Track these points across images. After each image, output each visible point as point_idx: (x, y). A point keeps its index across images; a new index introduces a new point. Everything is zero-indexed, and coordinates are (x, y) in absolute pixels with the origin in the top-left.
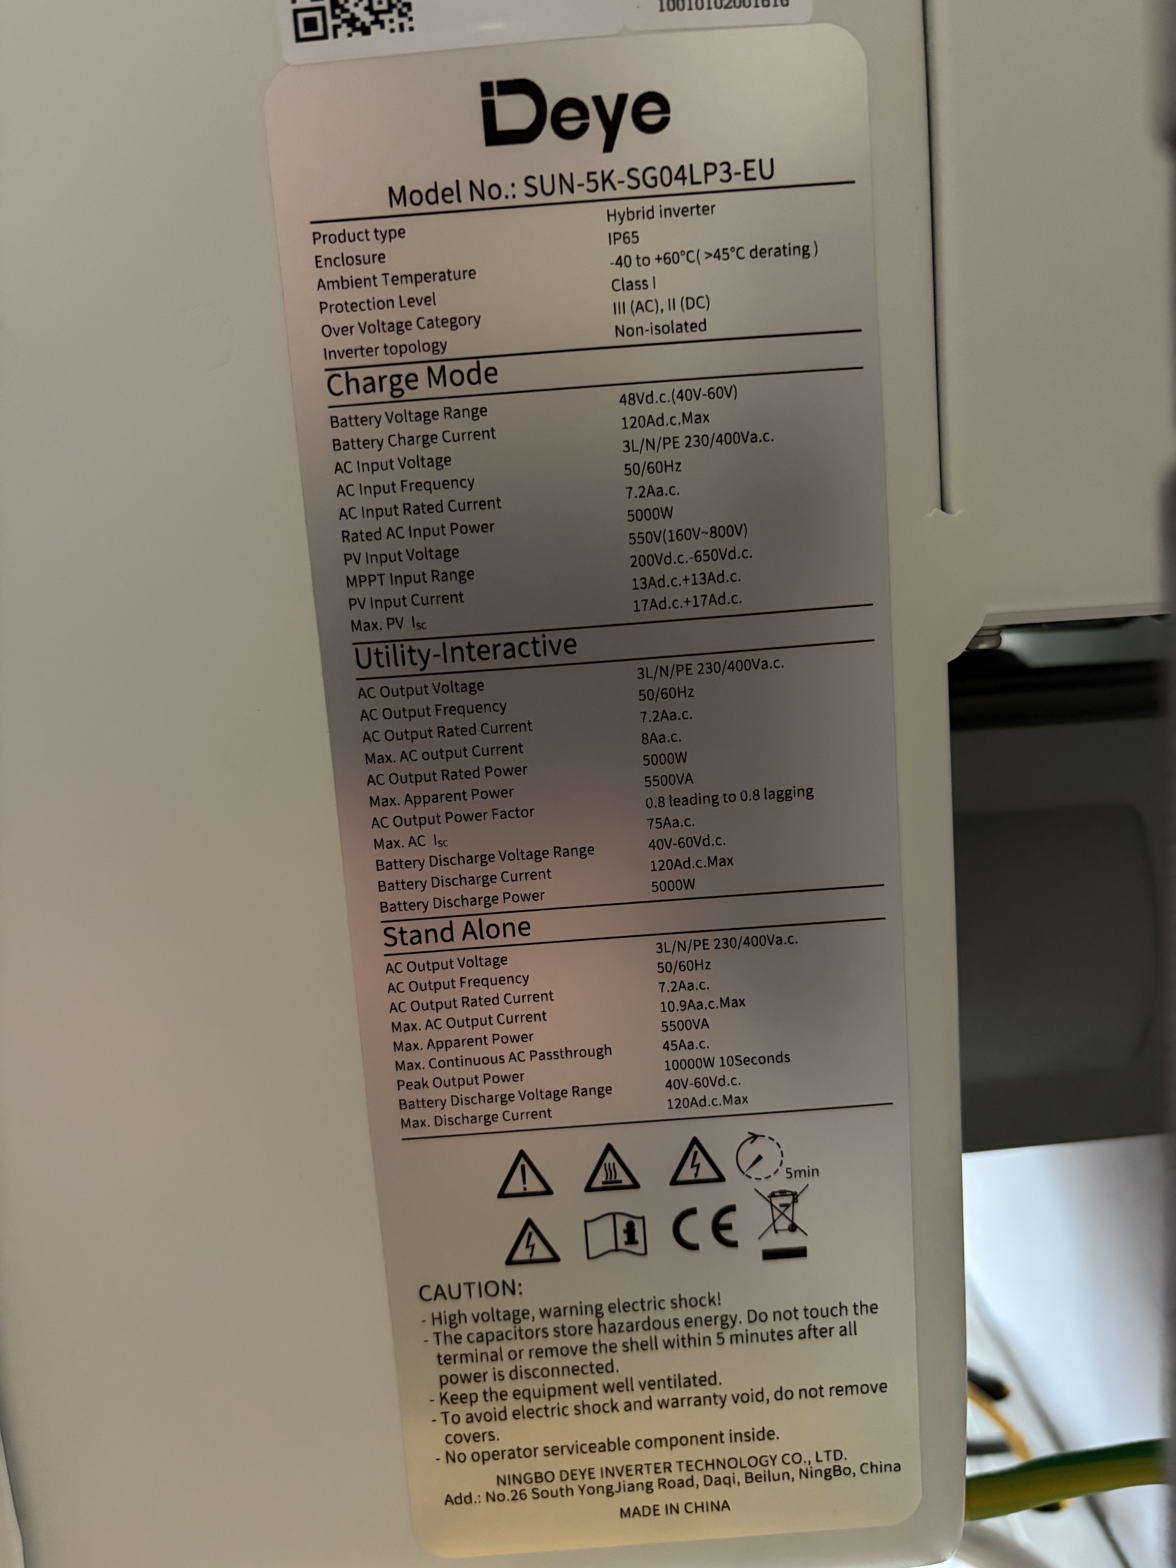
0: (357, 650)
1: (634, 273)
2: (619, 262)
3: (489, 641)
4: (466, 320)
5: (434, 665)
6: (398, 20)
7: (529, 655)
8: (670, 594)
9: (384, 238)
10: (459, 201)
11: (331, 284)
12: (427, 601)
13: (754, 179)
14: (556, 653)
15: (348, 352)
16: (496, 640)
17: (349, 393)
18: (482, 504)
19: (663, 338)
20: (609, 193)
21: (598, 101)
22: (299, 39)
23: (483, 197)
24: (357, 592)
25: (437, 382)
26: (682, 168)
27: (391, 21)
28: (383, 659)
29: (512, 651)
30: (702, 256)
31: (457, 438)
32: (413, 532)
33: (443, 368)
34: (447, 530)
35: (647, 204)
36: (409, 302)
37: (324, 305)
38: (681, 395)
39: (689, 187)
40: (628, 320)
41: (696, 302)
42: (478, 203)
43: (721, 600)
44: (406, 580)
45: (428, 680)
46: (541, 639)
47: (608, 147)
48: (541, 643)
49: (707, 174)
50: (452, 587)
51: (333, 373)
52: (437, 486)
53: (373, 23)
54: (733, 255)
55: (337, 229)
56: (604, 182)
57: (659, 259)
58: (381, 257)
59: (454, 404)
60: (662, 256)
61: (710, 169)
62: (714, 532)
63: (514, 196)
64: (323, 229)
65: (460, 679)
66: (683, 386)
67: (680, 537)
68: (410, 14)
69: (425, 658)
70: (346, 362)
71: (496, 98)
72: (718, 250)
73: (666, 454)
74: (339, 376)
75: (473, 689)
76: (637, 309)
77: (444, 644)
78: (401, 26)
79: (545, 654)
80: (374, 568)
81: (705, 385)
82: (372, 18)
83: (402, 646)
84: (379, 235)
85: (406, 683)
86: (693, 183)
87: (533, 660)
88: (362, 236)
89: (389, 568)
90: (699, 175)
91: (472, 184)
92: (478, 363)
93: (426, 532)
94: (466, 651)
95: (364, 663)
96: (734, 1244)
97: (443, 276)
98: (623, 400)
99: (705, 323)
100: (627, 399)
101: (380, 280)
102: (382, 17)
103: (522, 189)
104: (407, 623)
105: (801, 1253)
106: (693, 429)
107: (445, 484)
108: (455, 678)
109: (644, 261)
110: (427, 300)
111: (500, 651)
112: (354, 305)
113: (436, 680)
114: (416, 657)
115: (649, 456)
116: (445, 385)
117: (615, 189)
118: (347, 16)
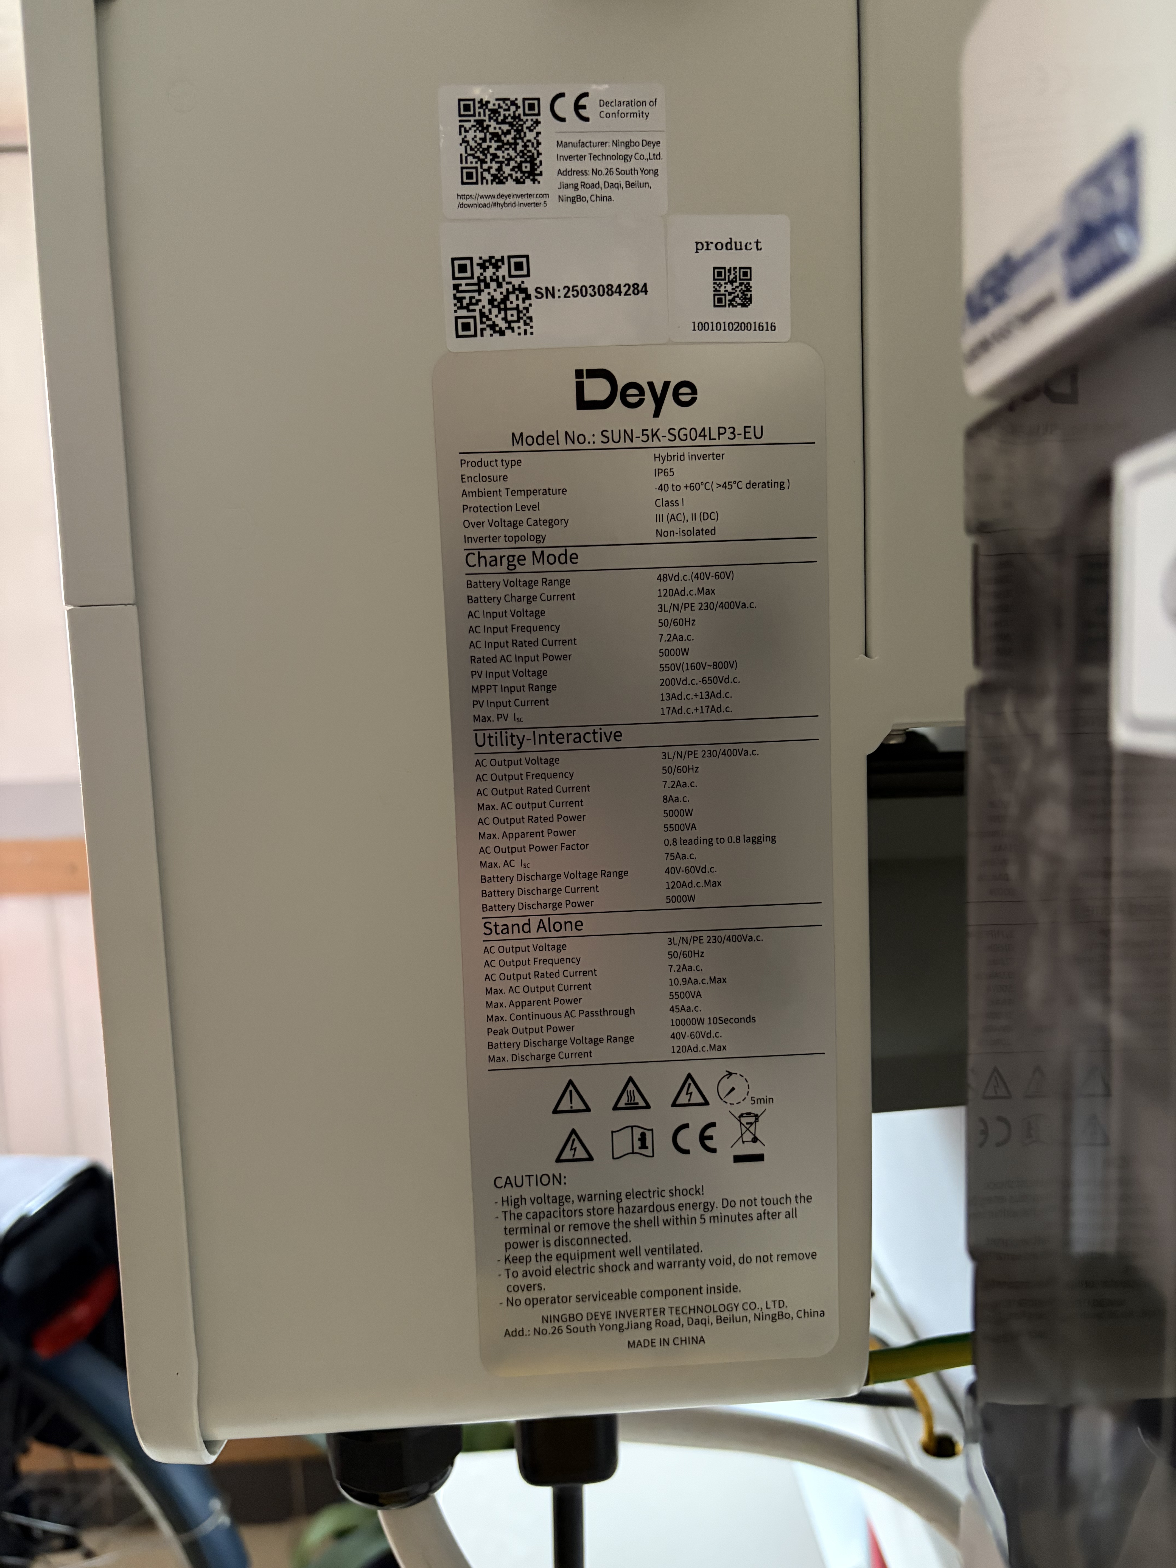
0: (476, 734)
1: (670, 496)
2: (661, 488)
3: (564, 731)
4: (558, 522)
5: (527, 745)
6: (523, 327)
7: (590, 741)
8: (684, 704)
9: (507, 465)
10: (558, 444)
11: (471, 494)
12: (524, 704)
13: (750, 438)
14: (608, 741)
15: (480, 539)
16: (569, 730)
17: (479, 566)
18: (564, 642)
19: (687, 538)
20: (656, 443)
21: (651, 385)
22: (458, 336)
23: (573, 443)
24: (477, 696)
25: (538, 562)
26: (704, 429)
27: (519, 328)
28: (493, 741)
29: (579, 738)
30: (715, 486)
31: (550, 599)
32: (518, 658)
33: (542, 552)
34: (540, 658)
35: (680, 451)
36: (522, 508)
37: (465, 507)
38: (697, 576)
39: (707, 442)
40: (664, 526)
41: (709, 516)
42: (570, 446)
43: (719, 710)
44: (511, 690)
45: (522, 756)
46: (599, 731)
47: (657, 414)
48: (599, 734)
49: (719, 434)
50: (542, 695)
51: (470, 552)
52: (535, 629)
53: (506, 328)
54: (735, 486)
55: (477, 458)
56: (653, 436)
57: (686, 487)
58: (505, 478)
59: (549, 576)
60: (688, 485)
61: (722, 431)
62: (715, 665)
63: (594, 443)
64: (468, 458)
65: (543, 756)
66: (699, 570)
67: (693, 668)
68: (531, 324)
69: (521, 741)
70: (479, 545)
71: (585, 380)
72: (725, 483)
73: (686, 614)
74: (474, 554)
75: (552, 762)
76: (671, 519)
77: (534, 732)
78: (525, 331)
79: (601, 741)
80: (491, 681)
81: (713, 570)
82: (507, 325)
83: (506, 733)
84: (504, 463)
85: (507, 757)
86: (710, 439)
87: (593, 745)
88: (493, 464)
89: (500, 682)
90: (714, 434)
91: (567, 433)
92: (566, 550)
93: (526, 659)
94: (548, 738)
95: (480, 742)
96: (714, 1151)
97: (545, 492)
98: (659, 578)
99: (715, 530)
100: (662, 578)
101: (504, 492)
102: (513, 325)
103: (599, 438)
104: (511, 717)
105: (760, 1158)
106: (704, 599)
107: (540, 628)
108: (540, 755)
109: (677, 488)
110: (534, 507)
111: (571, 738)
112: (485, 508)
113: (528, 755)
114: (515, 740)
115: (675, 615)
116: (543, 563)
117: (660, 441)
118: (490, 323)
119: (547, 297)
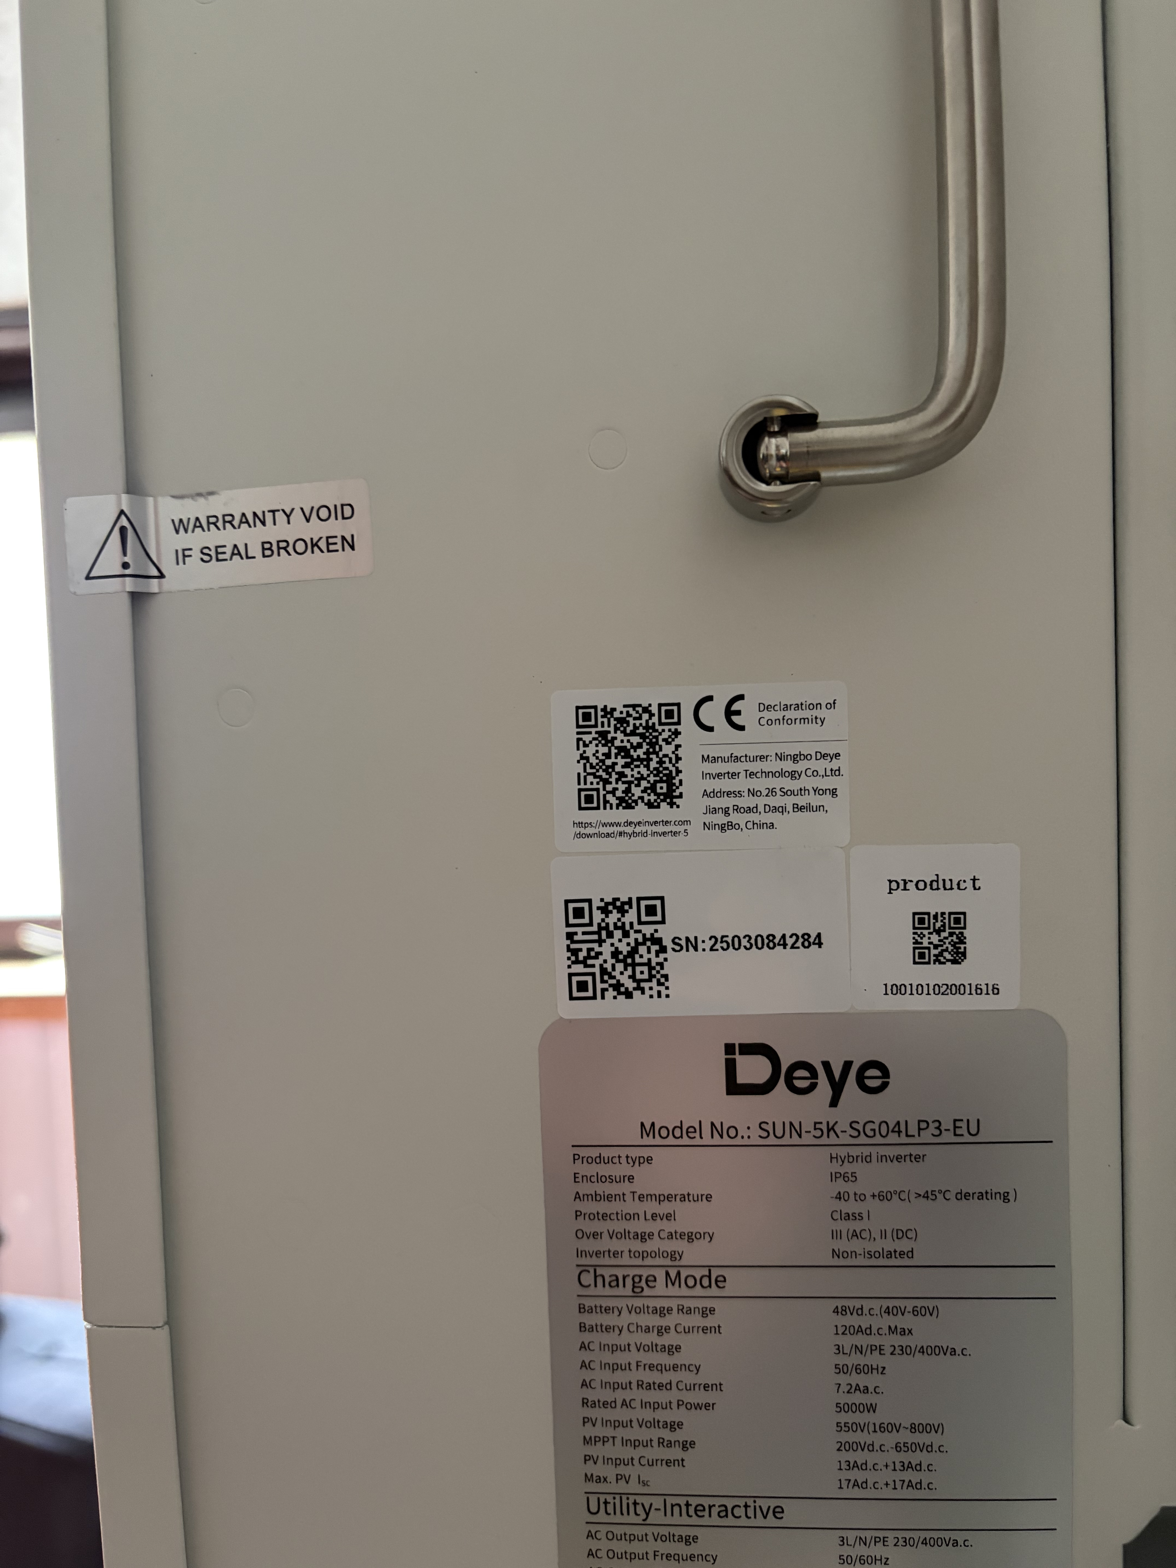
0: (588, 1498)
1: (851, 1207)
2: (839, 1197)
3: (706, 1502)
4: (700, 1236)
5: (655, 1517)
6: (656, 988)
7: (740, 1517)
8: (870, 1476)
9: (634, 1163)
10: (701, 1138)
11: (586, 1197)
12: (651, 1464)
13: (962, 1135)
14: (765, 1517)
15: (598, 1254)
16: (711, 1501)
17: (596, 1286)
18: (706, 1387)
19: (873, 1262)
20: (833, 1139)
21: (826, 1065)
22: (572, 998)
23: (721, 1136)
24: (591, 1450)
25: (673, 1284)
26: (898, 1123)
27: (651, 988)
28: (610, 1508)
29: (724, 1512)
30: (913, 1196)
31: (688, 1331)
32: (644, 1405)
33: (679, 1273)
34: (674, 1405)
35: (866, 1151)
36: (652, 1217)
37: (578, 1213)
38: (888, 1311)
39: (904, 1139)
40: (843, 1245)
41: (905, 1234)
42: (717, 1140)
43: (918, 1486)
44: (636, 1444)
45: (649, 1530)
46: (752, 1505)
47: (834, 1103)
48: (752, 1508)
49: (920, 1129)
50: (676, 1453)
51: (583, 1270)
52: (668, 1368)
53: (635, 989)
54: (940, 1197)
55: (594, 1153)
56: (829, 1131)
57: (874, 1196)
58: (631, 1178)
59: (687, 1303)
60: (876, 1194)
61: (923, 1125)
62: (913, 1428)
63: (749, 1137)
64: (583, 1152)
65: (678, 1531)
66: (891, 1303)
67: (882, 1429)
68: (667, 984)
70: (594, 1261)
71: (737, 1057)
72: (927, 1192)
73: (874, 1359)
74: (589, 1272)
75: (688, 1540)
76: (853, 1235)
77: (665, 1500)
78: (659, 994)
79: (755, 1517)
80: (609, 1432)
81: (910, 1305)
82: (635, 985)
83: (628, 1499)
84: (630, 1160)
85: (629, 1530)
86: (907, 1135)
87: (743, 1521)
88: (616, 1160)
89: (620, 1433)
90: (913, 1130)
91: (712, 1124)
92: (710, 1271)
93: (656, 1406)
94: (684, 1509)
95: (594, 1509)
97: (683, 1198)
98: (836, 1311)
99: (912, 1252)
100: (840, 1310)
101: (629, 1197)
102: (642, 984)
103: (756, 1132)
104: (634, 1480)
106: (899, 1340)
107: (675, 1367)
108: (673, 1530)
109: (860, 1197)
110: (668, 1217)
111: (715, 1511)
112: (604, 1216)
113: (656, 1530)
114: (639, 1509)
115: (857, 1359)
116: (680, 1286)
117: (838, 1137)
118: (614, 982)
119: (687, 950)
